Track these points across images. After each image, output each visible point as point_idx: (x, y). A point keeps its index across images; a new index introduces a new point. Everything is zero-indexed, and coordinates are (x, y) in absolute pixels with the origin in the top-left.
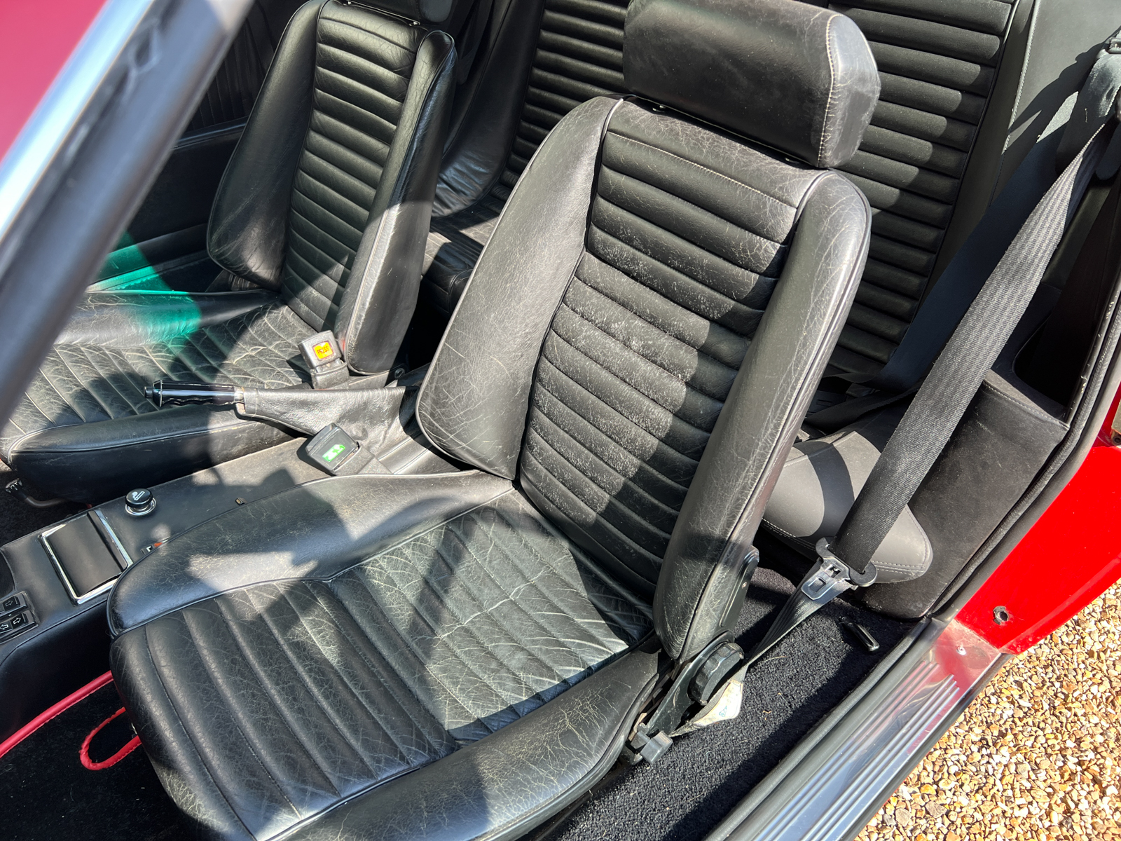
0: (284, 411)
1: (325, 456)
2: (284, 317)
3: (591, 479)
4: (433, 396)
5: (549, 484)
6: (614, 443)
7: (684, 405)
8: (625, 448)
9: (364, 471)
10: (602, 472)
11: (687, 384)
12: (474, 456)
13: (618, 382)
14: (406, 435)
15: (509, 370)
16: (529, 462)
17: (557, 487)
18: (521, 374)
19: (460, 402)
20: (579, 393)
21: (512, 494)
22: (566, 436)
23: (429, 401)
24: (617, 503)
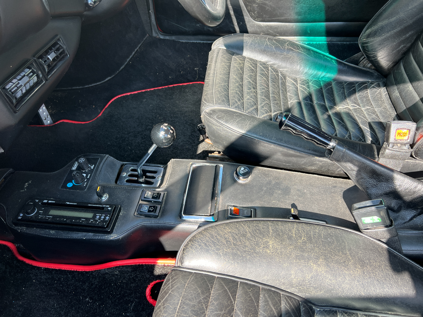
1: (363, 219)
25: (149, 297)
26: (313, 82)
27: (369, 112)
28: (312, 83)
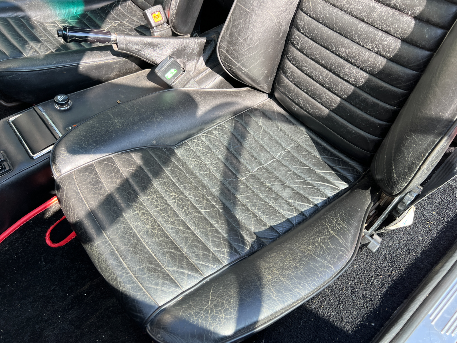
0: (140, 49)
1: (166, 76)
2: (129, 6)
3: (328, 89)
4: (228, 39)
5: (296, 94)
6: (349, 64)
7: (412, 33)
8: (358, 67)
9: (187, 86)
10: (337, 84)
11: (415, 18)
12: (250, 77)
13: (358, 22)
14: (207, 67)
15: (277, 20)
16: (283, 81)
17: (302, 95)
18: (284, 24)
19: (246, 41)
20: (326, 32)
21: (268, 101)
22: (312, 62)
23: (226, 42)
24: (346, 103)
25: (52, 245)
26: (70, 18)
27: (130, 22)
28: (70, 20)
